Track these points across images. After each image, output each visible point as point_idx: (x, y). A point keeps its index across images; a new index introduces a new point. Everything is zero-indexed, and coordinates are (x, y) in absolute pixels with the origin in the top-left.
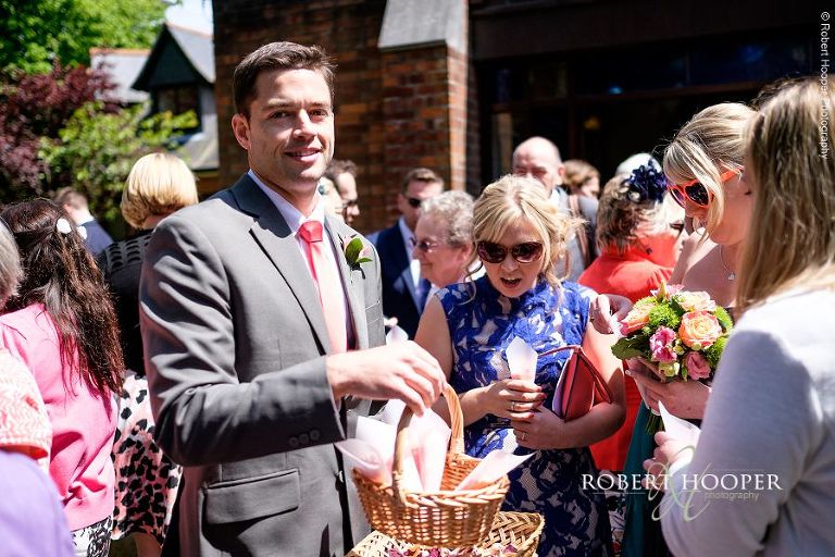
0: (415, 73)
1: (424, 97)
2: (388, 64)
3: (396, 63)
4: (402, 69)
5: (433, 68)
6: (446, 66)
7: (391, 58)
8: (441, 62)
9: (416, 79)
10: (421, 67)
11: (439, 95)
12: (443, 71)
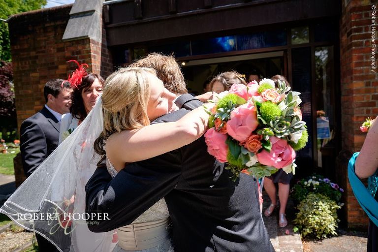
0: (77, 50)
1: (82, 60)
2: (67, 47)
3: (70, 46)
4: (73, 49)
5: (84, 48)
6: (89, 47)
7: (68, 44)
8: (88, 45)
9: (79, 53)
10: (80, 48)
11: (88, 59)
12: (88, 49)
